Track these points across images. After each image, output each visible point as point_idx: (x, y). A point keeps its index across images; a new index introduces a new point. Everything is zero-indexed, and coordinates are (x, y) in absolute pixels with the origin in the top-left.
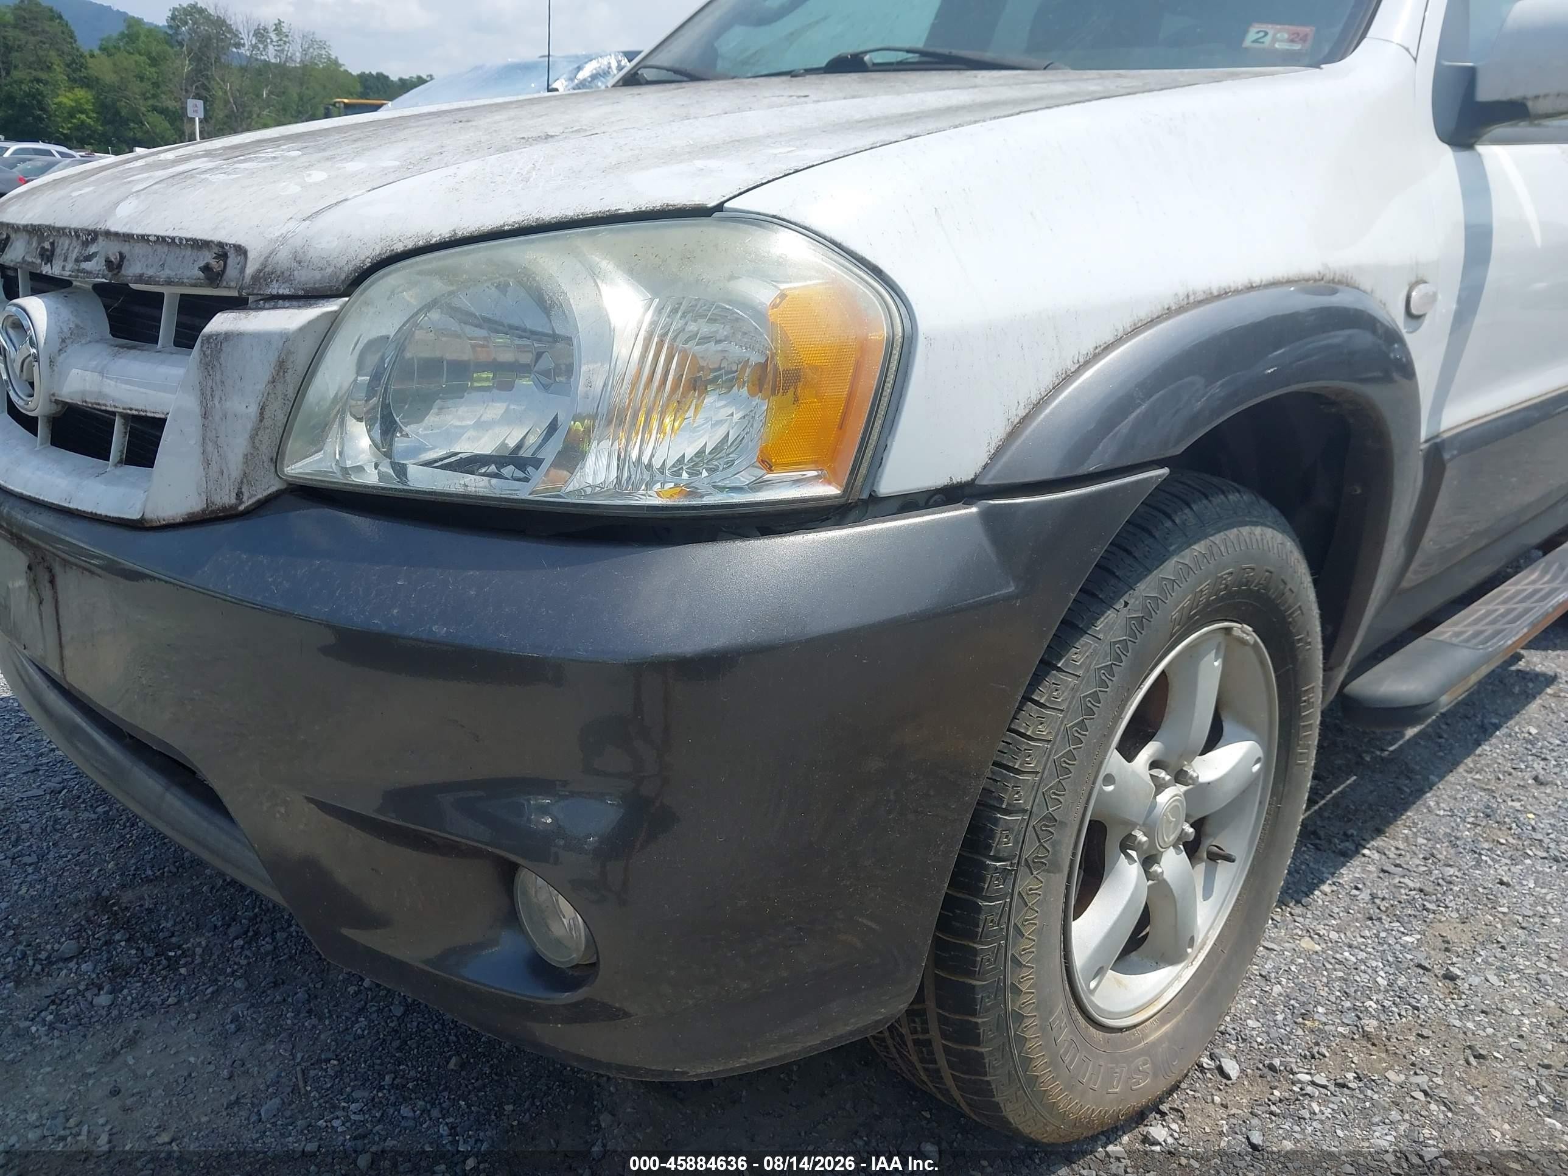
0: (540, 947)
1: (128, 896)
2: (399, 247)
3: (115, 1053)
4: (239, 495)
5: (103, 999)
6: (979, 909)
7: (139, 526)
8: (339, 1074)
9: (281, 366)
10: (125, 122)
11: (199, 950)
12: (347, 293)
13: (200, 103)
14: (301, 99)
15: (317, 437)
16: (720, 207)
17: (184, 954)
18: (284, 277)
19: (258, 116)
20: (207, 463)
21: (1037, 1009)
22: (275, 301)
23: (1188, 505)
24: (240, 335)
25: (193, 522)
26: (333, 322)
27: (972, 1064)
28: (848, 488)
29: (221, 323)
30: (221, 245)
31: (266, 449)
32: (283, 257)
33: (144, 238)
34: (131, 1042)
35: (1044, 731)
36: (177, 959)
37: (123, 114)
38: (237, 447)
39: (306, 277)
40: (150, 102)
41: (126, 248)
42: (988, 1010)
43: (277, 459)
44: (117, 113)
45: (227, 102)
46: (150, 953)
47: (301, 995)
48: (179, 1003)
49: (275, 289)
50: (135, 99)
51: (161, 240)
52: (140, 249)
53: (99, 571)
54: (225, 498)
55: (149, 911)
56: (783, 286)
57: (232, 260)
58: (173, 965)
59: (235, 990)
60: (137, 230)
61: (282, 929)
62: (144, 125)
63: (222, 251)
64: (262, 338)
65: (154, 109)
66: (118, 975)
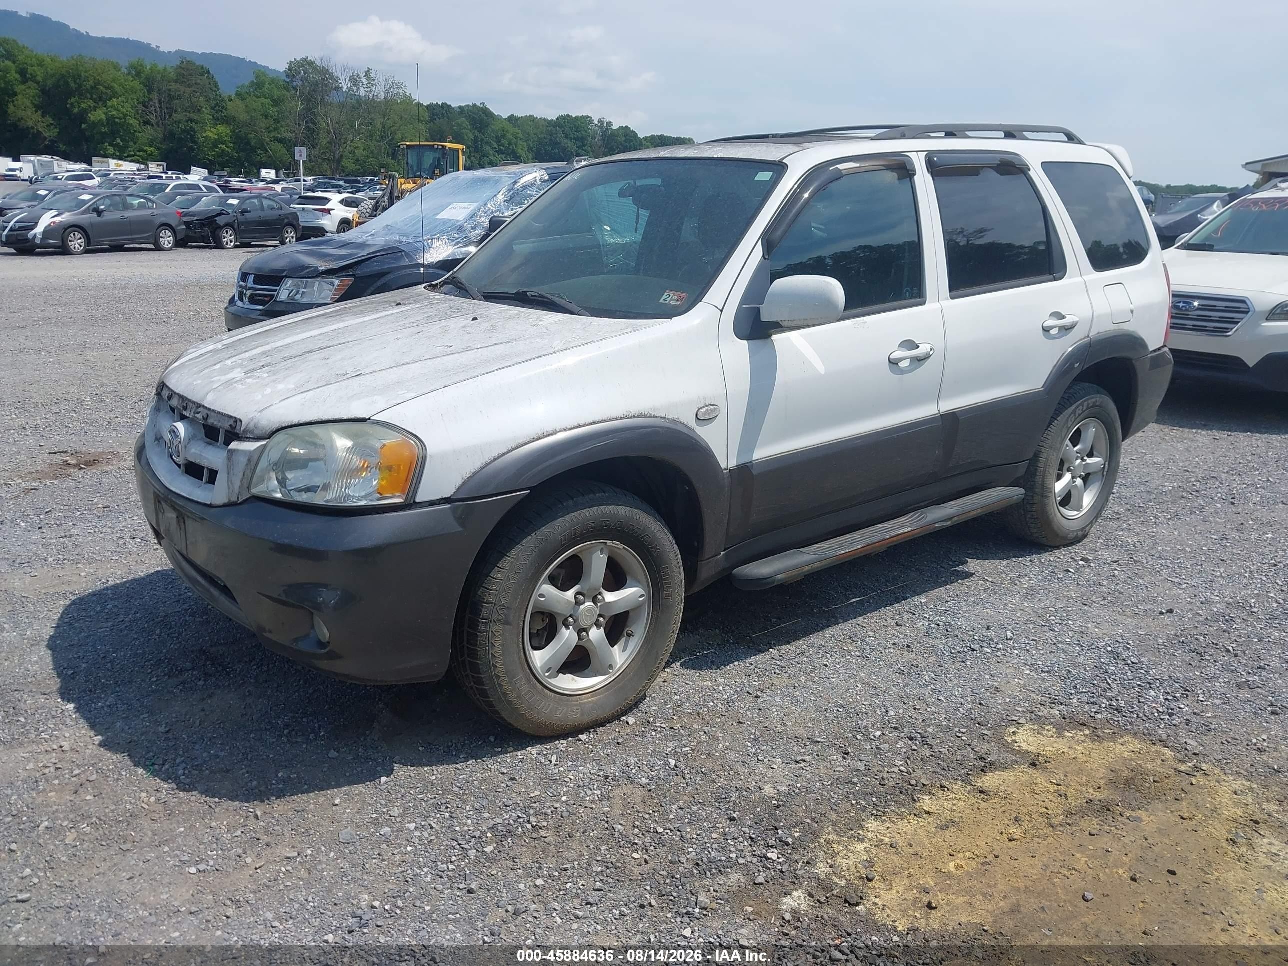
0: (320, 638)
1: (214, 649)
2: (284, 425)
3: (204, 700)
4: (238, 498)
5: (201, 683)
6: (478, 636)
7: (210, 506)
8: (284, 709)
9: (249, 461)
10: (254, 150)
11: (239, 670)
12: (269, 438)
13: (304, 149)
14: (384, 127)
15: (262, 480)
16: (369, 419)
17: (233, 670)
18: (252, 432)
19: (352, 142)
20: (229, 488)
21: (506, 674)
22: (248, 439)
23: (573, 499)
24: (238, 450)
25: (225, 506)
26: (265, 446)
27: (484, 694)
28: (406, 500)
29: (234, 445)
30: (235, 418)
31: (246, 485)
32: (252, 426)
33: (214, 411)
34: (210, 697)
35: (499, 576)
36: (230, 672)
37: (253, 144)
38: (237, 484)
39: (258, 433)
40: (273, 134)
41: (209, 413)
42: (485, 672)
43: (249, 488)
44: (248, 143)
45: (329, 132)
46: (220, 669)
47: (276, 685)
48: (229, 685)
49: (249, 435)
50: (262, 132)
51: (219, 413)
52: (213, 414)
53: (198, 520)
54: (234, 499)
55: (221, 655)
56: (384, 442)
57: (239, 423)
58: (228, 674)
59: (251, 683)
60: (212, 408)
61: (273, 664)
62: (268, 151)
63: (236, 421)
64: (244, 452)
65: (276, 139)
66: (207, 676)
